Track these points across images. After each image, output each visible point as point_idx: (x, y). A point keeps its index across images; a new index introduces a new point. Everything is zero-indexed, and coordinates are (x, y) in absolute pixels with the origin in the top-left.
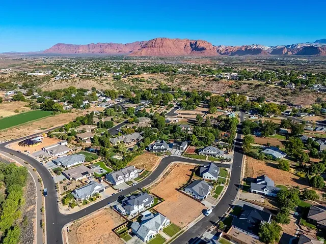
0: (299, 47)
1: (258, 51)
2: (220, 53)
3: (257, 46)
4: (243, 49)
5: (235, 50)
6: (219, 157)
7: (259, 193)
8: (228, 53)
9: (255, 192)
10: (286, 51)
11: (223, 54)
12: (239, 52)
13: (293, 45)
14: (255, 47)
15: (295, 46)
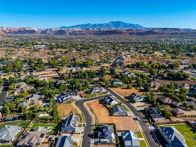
0: (53, 30)
1: (33, 32)
2: (5, 32)
3: (29, 28)
4: (22, 30)
5: (17, 30)
6: (102, 92)
7: (139, 101)
8: (12, 33)
9: (137, 102)
10: (49, 32)
11: (7, 33)
12: (20, 31)
13: (50, 29)
14: (28, 29)
15: (51, 30)
